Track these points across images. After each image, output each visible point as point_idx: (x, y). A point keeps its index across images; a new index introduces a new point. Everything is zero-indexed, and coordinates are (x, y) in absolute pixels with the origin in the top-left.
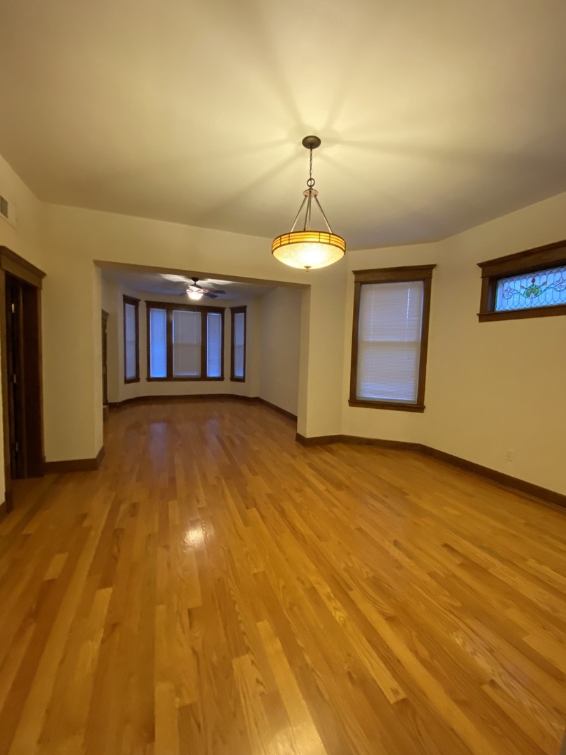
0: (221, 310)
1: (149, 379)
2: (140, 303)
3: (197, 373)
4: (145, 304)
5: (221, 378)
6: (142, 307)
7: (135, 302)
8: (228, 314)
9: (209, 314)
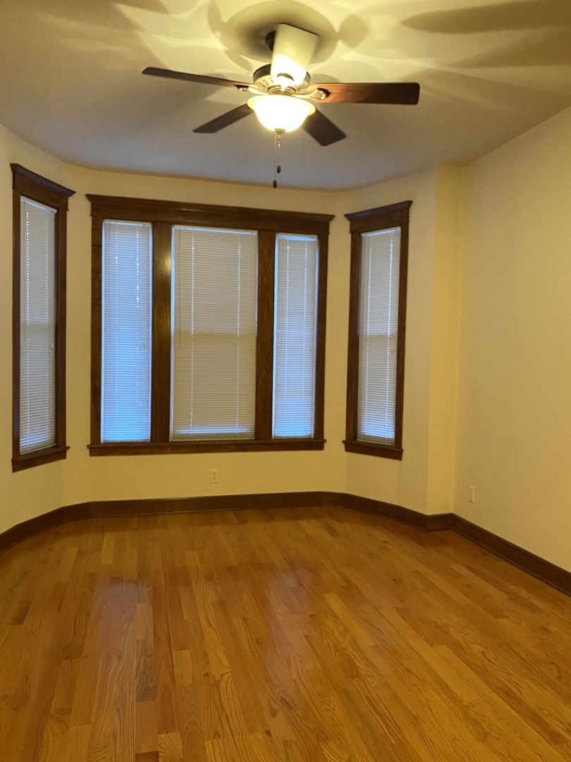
0: (317, 226)
1: (99, 448)
2: (71, 200)
3: (242, 427)
4: (86, 206)
5: (315, 442)
6: (79, 213)
7: (56, 197)
8: (340, 236)
9: (281, 238)
